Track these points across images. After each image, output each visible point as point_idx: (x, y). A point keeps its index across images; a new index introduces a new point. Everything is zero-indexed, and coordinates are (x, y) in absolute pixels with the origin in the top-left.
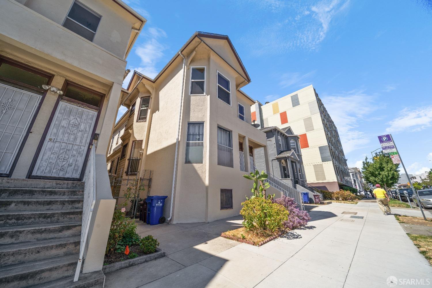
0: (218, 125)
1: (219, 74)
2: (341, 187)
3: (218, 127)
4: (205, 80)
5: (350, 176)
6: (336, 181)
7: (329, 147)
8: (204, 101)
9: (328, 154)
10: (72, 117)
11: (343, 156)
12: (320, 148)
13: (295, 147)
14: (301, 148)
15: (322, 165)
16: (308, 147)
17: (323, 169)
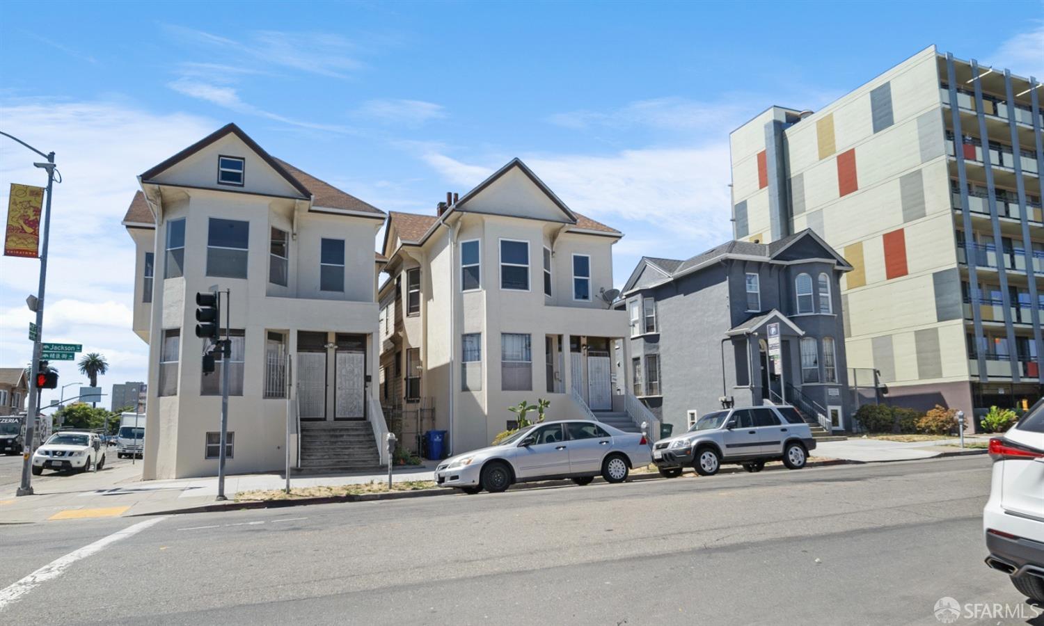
0: (502, 333)
1: (504, 242)
4: (480, 263)
6: (967, 379)
8: (480, 300)
9: (955, 294)
10: (347, 365)
12: (936, 275)
13: (810, 296)
14: (889, 277)
15: (935, 330)
16: (906, 273)
17: (938, 344)
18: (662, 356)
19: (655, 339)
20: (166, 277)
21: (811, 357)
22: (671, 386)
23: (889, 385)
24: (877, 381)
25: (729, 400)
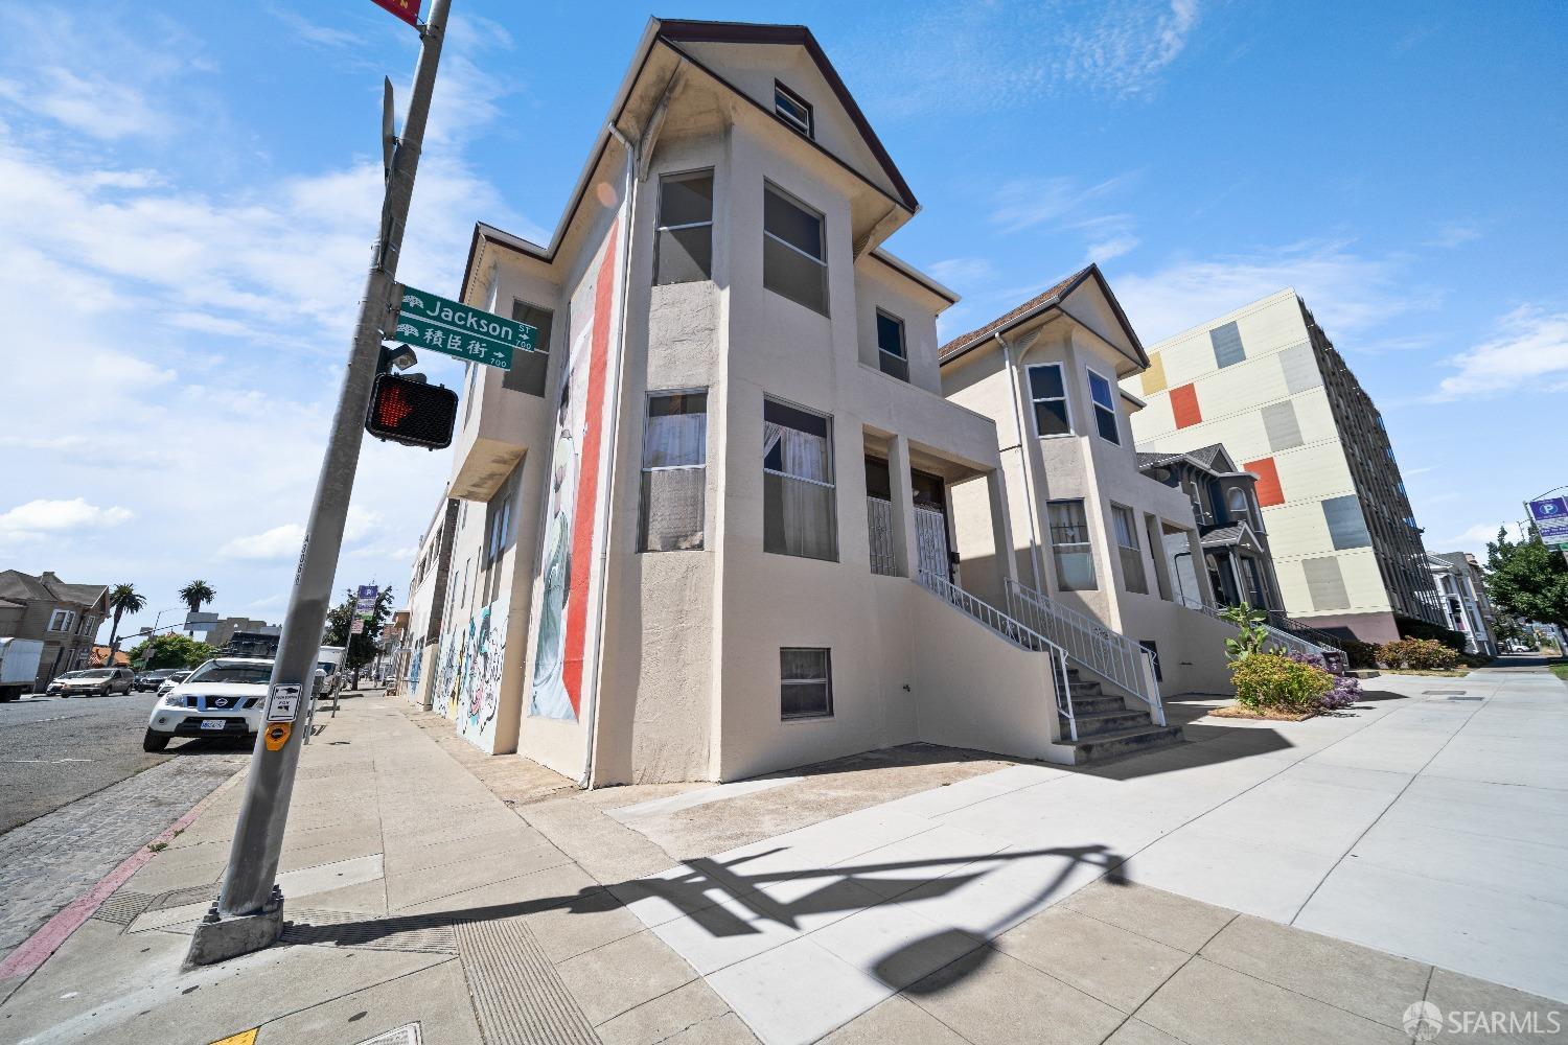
0: (1111, 501)
1: (1090, 373)
2: (1406, 626)
3: (1112, 506)
4: (1066, 397)
5: (1433, 586)
6: (1389, 609)
7: (1360, 498)
8: (1075, 451)
9: (1357, 522)
11: (1407, 518)
12: (1326, 503)
13: (1245, 512)
15: (1333, 559)
17: (1339, 573)
20: (655, 283)
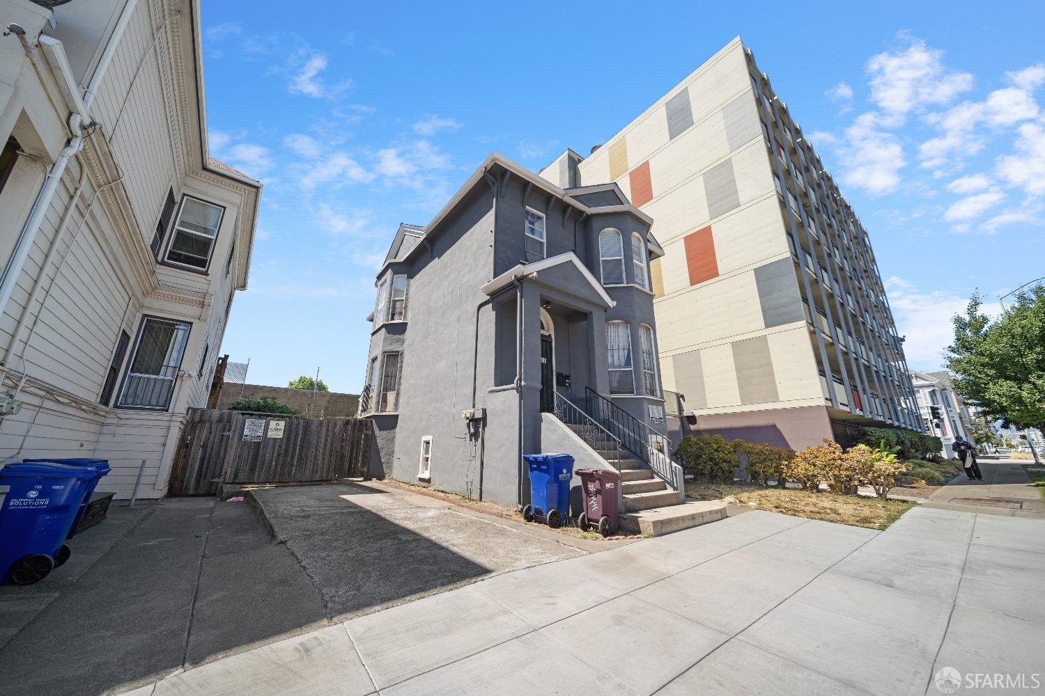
7: (795, 261)
9: (790, 292)
12: (759, 272)
13: (621, 259)
14: (692, 283)
15: (764, 339)
16: (717, 275)
17: (769, 356)
18: (406, 353)
19: (399, 329)
21: (621, 354)
22: (409, 398)
23: (697, 413)
24: (680, 409)
25: (479, 415)
